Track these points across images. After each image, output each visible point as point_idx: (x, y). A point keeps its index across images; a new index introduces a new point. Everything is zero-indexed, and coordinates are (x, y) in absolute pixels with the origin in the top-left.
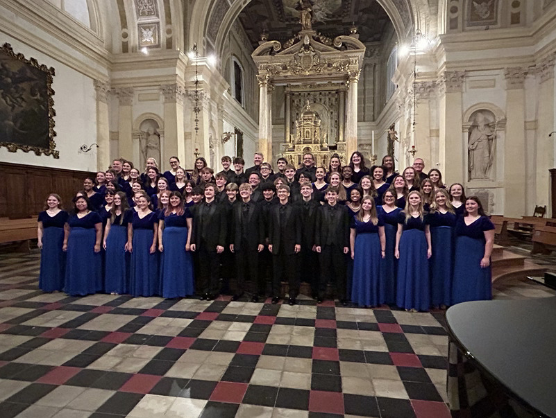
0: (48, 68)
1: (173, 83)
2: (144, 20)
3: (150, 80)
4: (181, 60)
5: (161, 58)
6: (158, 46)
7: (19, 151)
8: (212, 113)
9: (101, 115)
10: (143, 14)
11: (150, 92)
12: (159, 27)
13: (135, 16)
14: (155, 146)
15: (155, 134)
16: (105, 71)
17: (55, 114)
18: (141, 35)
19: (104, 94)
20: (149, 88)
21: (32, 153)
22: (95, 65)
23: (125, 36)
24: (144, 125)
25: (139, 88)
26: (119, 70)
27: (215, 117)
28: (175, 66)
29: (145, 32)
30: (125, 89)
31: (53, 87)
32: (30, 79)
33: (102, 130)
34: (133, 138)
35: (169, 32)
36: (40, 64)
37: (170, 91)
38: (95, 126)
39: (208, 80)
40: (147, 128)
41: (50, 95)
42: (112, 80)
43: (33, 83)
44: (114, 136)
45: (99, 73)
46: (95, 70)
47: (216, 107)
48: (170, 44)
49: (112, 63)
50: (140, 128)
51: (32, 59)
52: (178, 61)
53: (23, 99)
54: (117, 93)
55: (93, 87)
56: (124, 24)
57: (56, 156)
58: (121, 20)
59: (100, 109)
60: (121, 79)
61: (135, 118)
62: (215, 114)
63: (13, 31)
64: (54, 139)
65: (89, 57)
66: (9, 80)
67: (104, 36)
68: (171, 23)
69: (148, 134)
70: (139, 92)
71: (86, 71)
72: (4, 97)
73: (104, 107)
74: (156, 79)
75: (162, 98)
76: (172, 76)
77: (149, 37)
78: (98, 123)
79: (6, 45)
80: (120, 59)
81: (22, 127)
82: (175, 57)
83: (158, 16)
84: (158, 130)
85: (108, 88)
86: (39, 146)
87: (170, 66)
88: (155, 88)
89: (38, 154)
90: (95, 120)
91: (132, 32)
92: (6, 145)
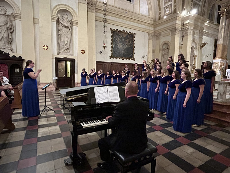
0: (134, 33)
1: (175, 27)
2: (166, 5)
3: (167, 28)
4: (179, 17)
5: (171, 18)
6: (171, 13)
7: (125, 59)
8: (195, 36)
9: (150, 45)
10: (167, 3)
11: (167, 32)
12: (172, 6)
13: (164, 5)
14: (167, 53)
15: (167, 48)
16: (152, 29)
17: (134, 47)
18: (165, 11)
19: (151, 37)
20: (167, 31)
21: (128, 59)
22: (149, 28)
23: (160, 13)
24: (164, 46)
25: (163, 32)
26: (157, 27)
27: (197, 37)
28: (176, 20)
29: (166, 10)
30: (158, 33)
31: (135, 39)
32: (129, 38)
33: (149, 50)
34: (160, 51)
35: (175, 6)
36: (131, 33)
37: (173, 31)
38: (148, 49)
39: (193, 21)
40: (165, 47)
41: (134, 42)
42: (154, 31)
43: (129, 39)
44: (154, 51)
45: (150, 30)
46: (148, 29)
47: (198, 32)
48: (175, 12)
49: (155, 25)
50: (162, 47)
51: (130, 32)
52: (177, 17)
53: (126, 44)
54: (156, 36)
55: (148, 35)
56: (160, 9)
57: (134, 60)
58: (159, 8)
59: (149, 43)
60: (157, 30)
61: (161, 43)
62: (197, 35)
63: (125, 26)
64: (134, 55)
65: (147, 25)
66: (123, 40)
67: (153, 16)
68: (176, 2)
69: (165, 49)
70: (163, 34)
71: (145, 31)
72: (122, 45)
73: (151, 41)
74: (169, 27)
75: (171, 34)
76: (175, 24)
77: (168, 12)
78: (149, 47)
79: (123, 30)
80: (157, 23)
81: (126, 53)
82: (176, 16)
83: (171, 1)
84: (168, 47)
85: (153, 34)
86: (129, 57)
87: (174, 21)
88: (169, 30)
89: (129, 60)
90: (148, 47)
91: (162, 11)
92: (121, 58)
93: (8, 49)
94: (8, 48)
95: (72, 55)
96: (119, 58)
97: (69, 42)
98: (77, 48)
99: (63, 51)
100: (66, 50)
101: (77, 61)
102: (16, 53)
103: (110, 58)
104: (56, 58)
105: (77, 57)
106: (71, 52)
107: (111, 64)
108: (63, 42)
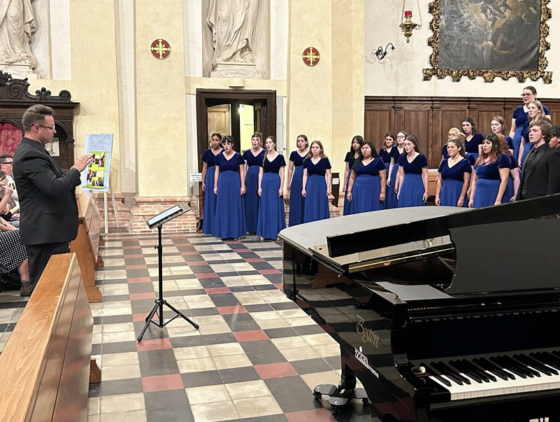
7: (498, 80)
17: (550, 17)
21: (514, 80)
53: (507, 7)
57: (548, 80)
64: (547, 54)
72: (484, 11)
81: (504, 46)
86: (524, 68)
89: (521, 80)
92: (481, 75)
93: (23, 63)
94: (23, 59)
95: (266, 75)
96: (468, 75)
97: (250, 19)
98: (286, 41)
99: (228, 60)
100: (238, 55)
101: (285, 100)
102: (49, 77)
103: (426, 79)
104: (200, 93)
105: (285, 84)
106: (260, 60)
107: (428, 106)
108: (227, 20)
